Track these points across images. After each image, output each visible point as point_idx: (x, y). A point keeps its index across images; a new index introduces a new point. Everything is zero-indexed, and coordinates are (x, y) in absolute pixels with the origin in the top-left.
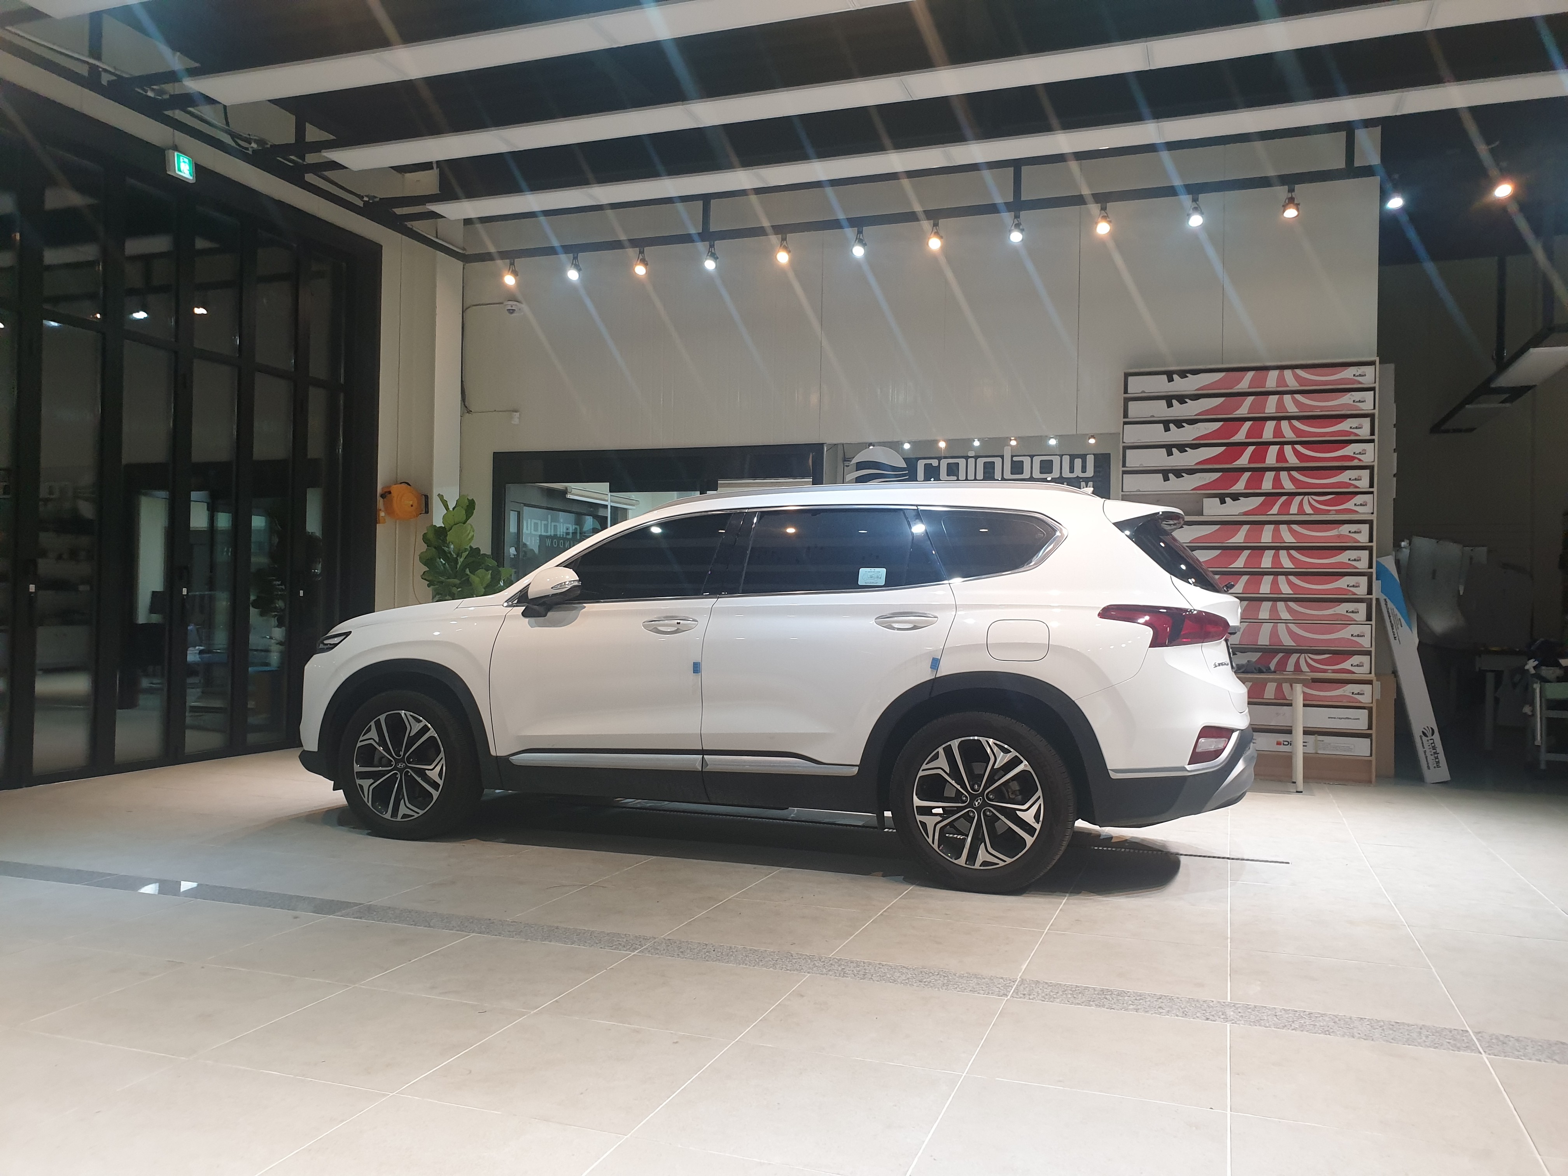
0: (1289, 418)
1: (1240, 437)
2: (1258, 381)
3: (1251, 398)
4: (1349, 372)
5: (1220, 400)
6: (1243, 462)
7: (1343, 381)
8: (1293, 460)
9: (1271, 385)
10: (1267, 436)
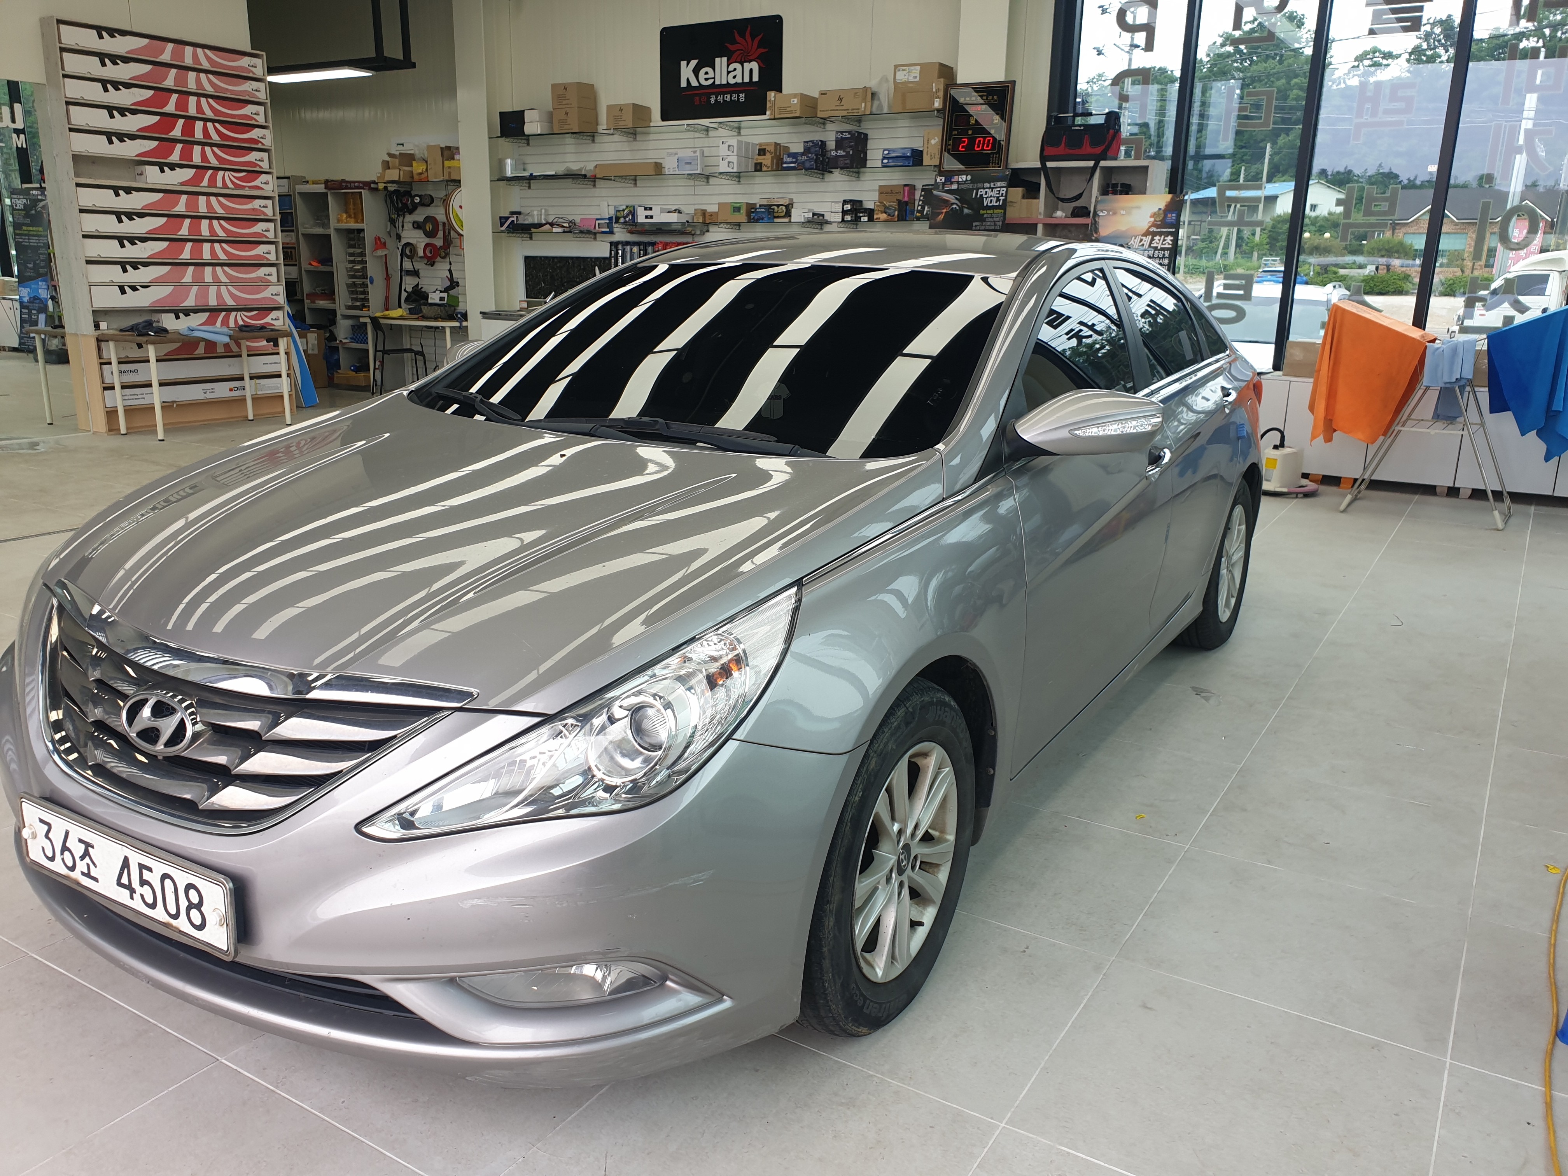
0: (206, 96)
1: (170, 108)
2: (179, 55)
3: (174, 71)
4: (245, 61)
5: (147, 68)
6: (177, 132)
7: (241, 68)
8: (215, 137)
9: (188, 61)
10: (192, 111)
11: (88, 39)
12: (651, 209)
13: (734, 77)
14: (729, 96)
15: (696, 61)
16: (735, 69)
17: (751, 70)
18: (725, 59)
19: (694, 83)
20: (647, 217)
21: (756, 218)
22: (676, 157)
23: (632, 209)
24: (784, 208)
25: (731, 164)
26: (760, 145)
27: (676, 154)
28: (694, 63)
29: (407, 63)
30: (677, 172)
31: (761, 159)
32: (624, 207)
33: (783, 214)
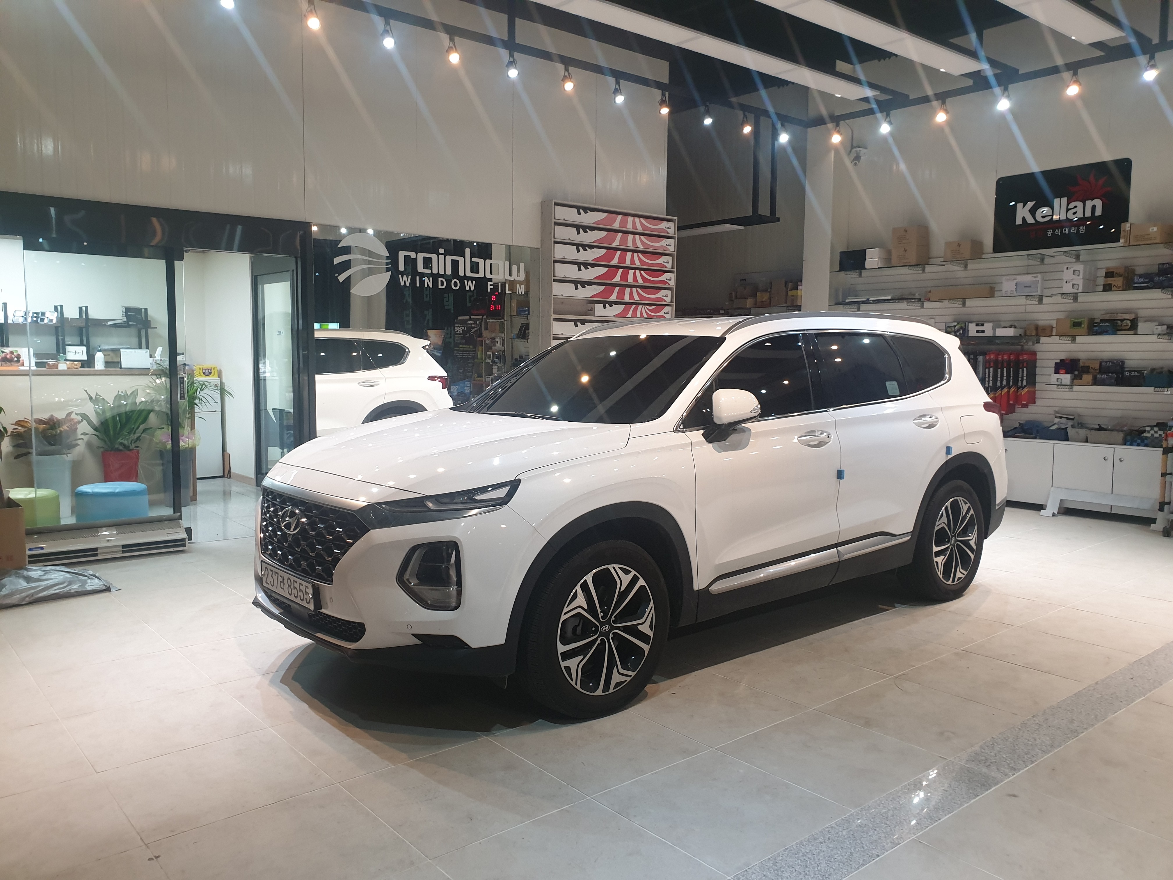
0: (638, 252)
1: (615, 262)
2: (623, 223)
3: (620, 235)
4: (664, 225)
5: (605, 233)
6: (617, 279)
7: (661, 230)
8: (640, 281)
9: (630, 227)
10: (628, 263)
11: (571, 215)
12: (983, 325)
13: (1075, 213)
14: (1067, 230)
15: (1034, 203)
16: (1076, 207)
17: (1094, 207)
18: (1065, 200)
19: (1030, 220)
20: (978, 332)
21: (1099, 331)
22: (1015, 282)
23: (963, 325)
24: (1129, 322)
25: (1075, 286)
26: (1108, 268)
27: (1014, 279)
28: (1030, 204)
29: (773, 218)
30: (1015, 294)
31: (1110, 281)
32: (955, 324)
33: (1128, 327)
